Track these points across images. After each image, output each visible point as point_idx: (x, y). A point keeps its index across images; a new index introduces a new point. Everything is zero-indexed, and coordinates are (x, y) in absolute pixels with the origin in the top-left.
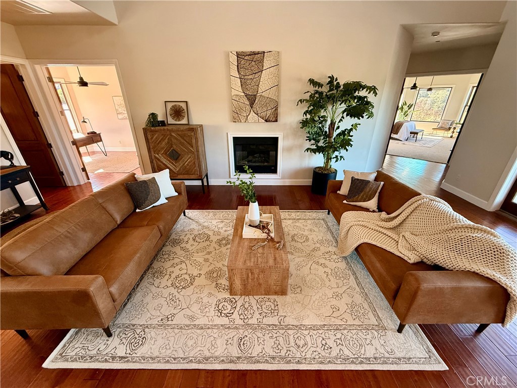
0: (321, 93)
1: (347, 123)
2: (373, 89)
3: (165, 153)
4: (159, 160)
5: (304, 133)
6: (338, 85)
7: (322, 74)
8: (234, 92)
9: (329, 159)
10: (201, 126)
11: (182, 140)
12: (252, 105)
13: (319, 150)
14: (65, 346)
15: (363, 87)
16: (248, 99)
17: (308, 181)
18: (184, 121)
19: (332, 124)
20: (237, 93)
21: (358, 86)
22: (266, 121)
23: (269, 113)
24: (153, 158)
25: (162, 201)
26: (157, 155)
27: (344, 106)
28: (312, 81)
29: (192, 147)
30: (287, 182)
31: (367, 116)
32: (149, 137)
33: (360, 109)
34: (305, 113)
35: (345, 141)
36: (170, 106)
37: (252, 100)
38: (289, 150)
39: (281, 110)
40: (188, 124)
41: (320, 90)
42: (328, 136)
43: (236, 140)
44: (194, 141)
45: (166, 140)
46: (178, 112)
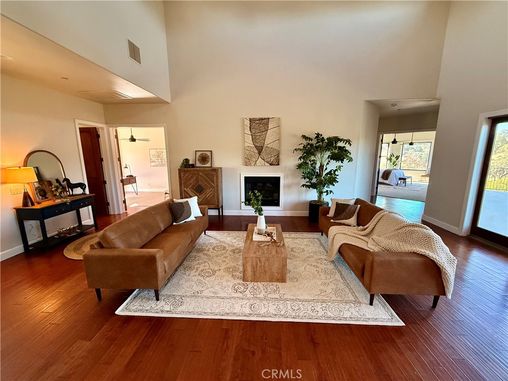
0: (311, 145)
1: (333, 165)
2: (348, 142)
3: (192, 188)
4: (187, 193)
5: (300, 173)
6: (323, 139)
7: (311, 132)
8: (247, 144)
9: (321, 193)
10: (221, 168)
11: (207, 178)
12: (260, 153)
13: (313, 186)
14: (127, 304)
15: (341, 140)
16: (257, 149)
17: (305, 213)
18: (208, 165)
19: (321, 167)
20: (249, 145)
21: (337, 139)
22: (271, 164)
23: (272, 159)
24: (183, 191)
25: (192, 218)
26: (186, 189)
27: (328, 153)
28: (304, 137)
29: (213, 183)
30: (288, 214)
31: (348, 160)
32: (182, 176)
33: (341, 155)
34: (300, 158)
35: (332, 179)
36: (199, 154)
37: (260, 150)
38: (289, 186)
39: (282, 157)
40: (211, 167)
41: (310, 142)
42: (319, 175)
43: (246, 178)
44: (215, 178)
45: (194, 178)
46: (204, 159)
